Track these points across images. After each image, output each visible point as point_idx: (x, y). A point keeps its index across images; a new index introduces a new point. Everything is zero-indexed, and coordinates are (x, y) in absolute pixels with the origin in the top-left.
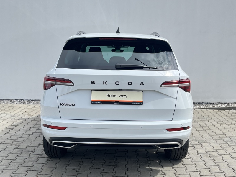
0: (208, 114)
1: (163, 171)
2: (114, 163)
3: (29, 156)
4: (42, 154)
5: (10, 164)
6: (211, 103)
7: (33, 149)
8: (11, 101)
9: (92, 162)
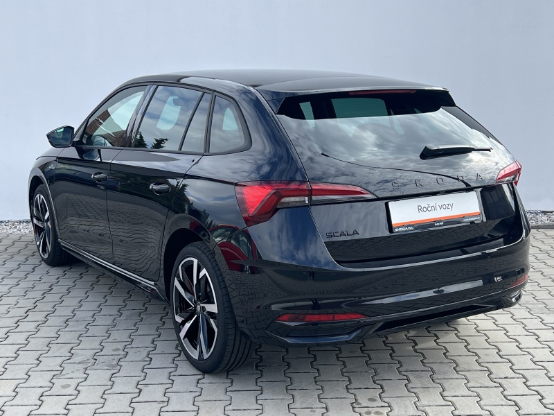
0: (546, 241)
1: (509, 398)
2: (375, 382)
3: (144, 374)
4: (174, 366)
5: (105, 396)
6: (545, 212)
7: (145, 354)
8: (13, 225)
9: (316, 382)
